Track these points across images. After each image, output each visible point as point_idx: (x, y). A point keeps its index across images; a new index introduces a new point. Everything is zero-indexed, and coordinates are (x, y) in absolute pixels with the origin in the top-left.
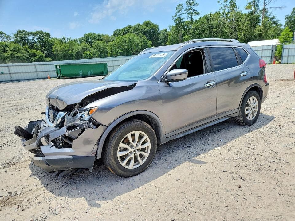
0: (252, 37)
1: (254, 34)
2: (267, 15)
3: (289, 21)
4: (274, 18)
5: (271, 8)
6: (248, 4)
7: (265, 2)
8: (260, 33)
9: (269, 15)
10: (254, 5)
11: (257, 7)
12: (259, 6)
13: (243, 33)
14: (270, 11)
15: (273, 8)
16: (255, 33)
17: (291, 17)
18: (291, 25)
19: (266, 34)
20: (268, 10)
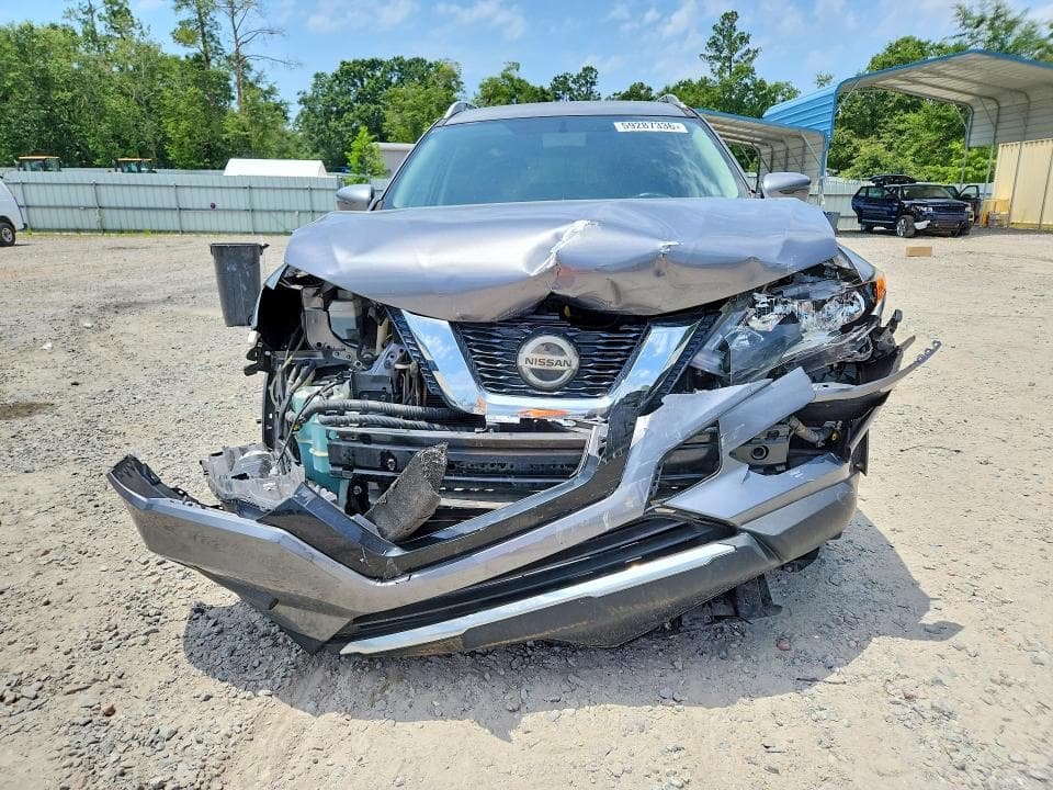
0: (219, 144)
1: (224, 137)
2: (250, 80)
3: (312, 110)
4: (271, 91)
5: (259, 57)
6: (180, 23)
7: (235, 31)
8: (244, 133)
9: (258, 81)
10: (204, 35)
11: (213, 44)
12: (221, 41)
13: (184, 125)
14: (257, 66)
15: (263, 58)
16: (226, 132)
17: (314, 99)
18: (319, 124)
19: (261, 141)
20: (250, 62)
